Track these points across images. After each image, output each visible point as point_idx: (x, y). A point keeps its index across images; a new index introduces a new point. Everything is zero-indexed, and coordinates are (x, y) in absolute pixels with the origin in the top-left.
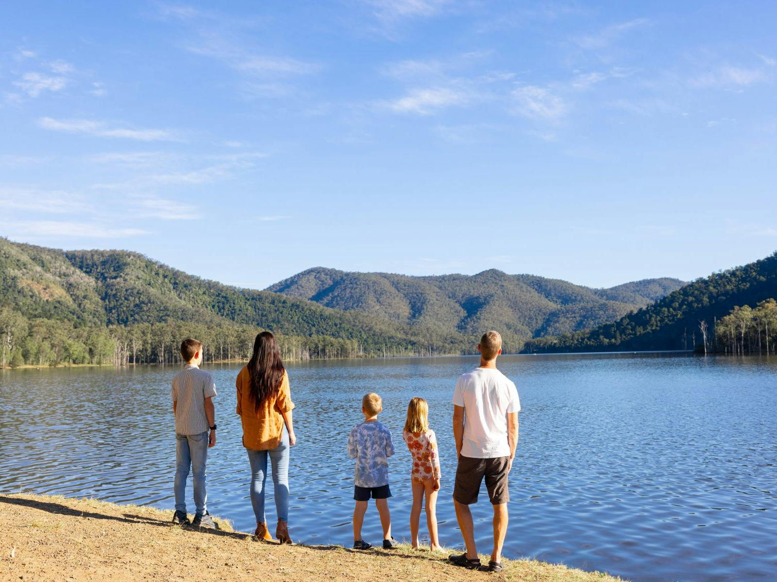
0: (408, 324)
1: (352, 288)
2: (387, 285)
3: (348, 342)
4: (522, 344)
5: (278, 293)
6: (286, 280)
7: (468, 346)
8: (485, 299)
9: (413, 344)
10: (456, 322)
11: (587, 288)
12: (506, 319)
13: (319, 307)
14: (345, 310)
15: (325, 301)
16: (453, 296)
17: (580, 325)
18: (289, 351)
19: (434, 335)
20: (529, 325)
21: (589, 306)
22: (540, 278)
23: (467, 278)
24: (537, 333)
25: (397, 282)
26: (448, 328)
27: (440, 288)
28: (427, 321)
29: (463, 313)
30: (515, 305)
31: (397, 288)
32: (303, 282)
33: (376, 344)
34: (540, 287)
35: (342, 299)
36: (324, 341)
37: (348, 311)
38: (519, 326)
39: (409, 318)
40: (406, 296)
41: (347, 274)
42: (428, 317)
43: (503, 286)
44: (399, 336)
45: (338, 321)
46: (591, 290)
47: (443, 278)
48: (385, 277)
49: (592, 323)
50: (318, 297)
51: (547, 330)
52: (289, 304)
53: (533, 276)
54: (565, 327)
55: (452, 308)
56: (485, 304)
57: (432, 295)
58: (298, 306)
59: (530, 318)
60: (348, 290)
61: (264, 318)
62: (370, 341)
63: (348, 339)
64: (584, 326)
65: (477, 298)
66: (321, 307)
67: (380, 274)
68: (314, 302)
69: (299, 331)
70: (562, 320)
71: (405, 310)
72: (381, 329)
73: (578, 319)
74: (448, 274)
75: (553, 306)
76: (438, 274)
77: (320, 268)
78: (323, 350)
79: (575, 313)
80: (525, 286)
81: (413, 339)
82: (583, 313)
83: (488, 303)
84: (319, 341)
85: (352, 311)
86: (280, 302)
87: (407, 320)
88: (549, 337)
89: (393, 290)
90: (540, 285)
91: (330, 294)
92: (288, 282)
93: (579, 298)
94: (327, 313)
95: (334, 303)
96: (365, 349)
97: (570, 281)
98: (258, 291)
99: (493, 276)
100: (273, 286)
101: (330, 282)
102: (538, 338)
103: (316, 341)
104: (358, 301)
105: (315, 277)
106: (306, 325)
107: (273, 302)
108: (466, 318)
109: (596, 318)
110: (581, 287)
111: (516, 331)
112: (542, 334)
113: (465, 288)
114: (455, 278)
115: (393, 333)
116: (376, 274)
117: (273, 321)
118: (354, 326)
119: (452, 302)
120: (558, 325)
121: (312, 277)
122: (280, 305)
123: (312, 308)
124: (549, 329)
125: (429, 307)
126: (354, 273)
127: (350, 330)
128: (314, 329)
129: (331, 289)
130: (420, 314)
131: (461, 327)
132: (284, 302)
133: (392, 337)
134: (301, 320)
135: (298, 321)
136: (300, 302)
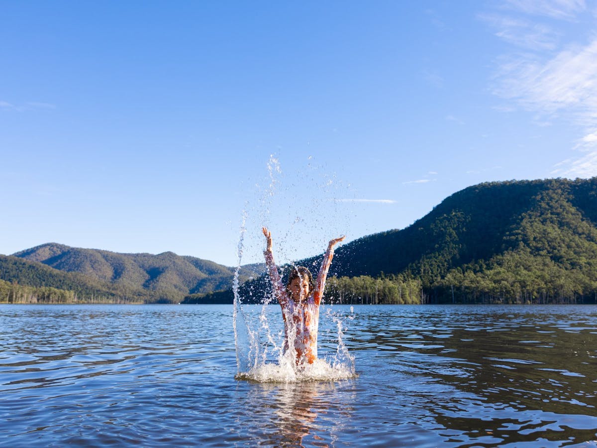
0: (111, 282)
1: (75, 258)
2: (99, 257)
3: (67, 291)
4: (183, 297)
5: (20, 258)
6: (28, 250)
7: (149, 297)
8: (163, 269)
9: (113, 295)
10: (143, 282)
11: (224, 267)
12: (174, 282)
13: (49, 268)
14: (68, 271)
15: (55, 264)
16: (142, 267)
17: (218, 287)
18: (22, 296)
19: (127, 290)
20: (188, 286)
21: (225, 276)
22: (198, 259)
23: (152, 256)
24: (192, 291)
25: (106, 255)
26: (137, 286)
27: (135, 261)
28: (124, 281)
29: (147, 277)
30: (181, 274)
31: (106, 259)
32: (40, 251)
33: (87, 294)
34: (197, 264)
35: (67, 264)
36: (50, 291)
37: (70, 272)
38: (183, 287)
39: (112, 279)
40: (112, 265)
41: (73, 249)
42: (124, 279)
43: (175, 262)
44: (104, 289)
45: (62, 279)
46: (226, 267)
47: (137, 255)
48: (99, 252)
49: (225, 287)
50: (49, 261)
51: (199, 290)
52: (27, 266)
53: (193, 257)
54: (209, 289)
55: (141, 274)
56: (162, 272)
57: (129, 265)
58: (34, 267)
59: (190, 282)
60: (72, 259)
61: (7, 274)
62: (83, 292)
63: (68, 290)
64: (221, 288)
65: (157, 268)
66: (51, 269)
67: (96, 250)
68: (46, 265)
69: (32, 283)
70: (208, 284)
71: (110, 273)
72: (92, 285)
73: (218, 283)
74: (140, 253)
75: (204, 276)
76: (134, 252)
77: (54, 243)
78: (48, 297)
79: (216, 280)
80: (188, 263)
81: (113, 292)
82: (221, 281)
83: (164, 272)
84: (46, 291)
85: (73, 273)
86: (21, 264)
87: (111, 280)
88: (199, 294)
89: (103, 260)
90: (197, 263)
91: (59, 261)
92: (29, 251)
93: (219, 272)
94: (55, 273)
95: (61, 266)
96: (79, 298)
97: (215, 262)
98: (5, 255)
99: (170, 255)
100: (17, 253)
101: (59, 253)
102: (193, 294)
103: (44, 291)
104: (78, 266)
105: (49, 249)
106: (38, 280)
107: (15, 264)
108: (149, 280)
109: (228, 284)
110: (221, 265)
111: (180, 290)
112: (196, 292)
113: (151, 262)
114: (145, 255)
115: (100, 287)
116: (93, 250)
117: (14, 277)
118: (73, 282)
119: (142, 270)
120: (205, 287)
121: (47, 249)
122: (21, 265)
123: (45, 269)
124: (200, 289)
125: (127, 273)
126: (77, 248)
127: (70, 285)
128: (44, 283)
129: (60, 257)
130: (120, 277)
131: (146, 286)
132: (24, 264)
133: (99, 291)
134: (35, 277)
135: (33, 277)
136: (36, 265)
